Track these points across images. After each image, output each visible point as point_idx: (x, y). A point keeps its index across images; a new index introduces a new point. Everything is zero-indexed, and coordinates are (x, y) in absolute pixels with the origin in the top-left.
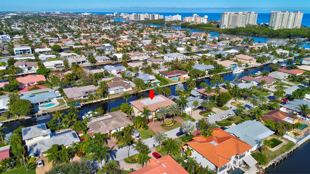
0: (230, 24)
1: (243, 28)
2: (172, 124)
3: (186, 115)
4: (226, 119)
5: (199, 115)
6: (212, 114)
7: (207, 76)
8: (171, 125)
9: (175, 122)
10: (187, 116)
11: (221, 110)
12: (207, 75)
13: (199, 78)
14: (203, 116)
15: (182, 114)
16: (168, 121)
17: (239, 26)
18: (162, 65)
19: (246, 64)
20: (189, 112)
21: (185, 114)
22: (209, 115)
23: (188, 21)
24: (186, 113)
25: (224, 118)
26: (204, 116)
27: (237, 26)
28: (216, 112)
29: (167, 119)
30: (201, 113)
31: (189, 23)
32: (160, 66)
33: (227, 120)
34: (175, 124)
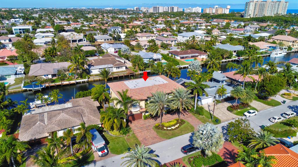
0: (256, 13)
1: (272, 17)
2: (176, 126)
3: (204, 111)
4: (280, 123)
5: (228, 111)
6: (252, 111)
7: (235, 59)
8: (173, 128)
9: (182, 122)
10: (205, 114)
11: (267, 106)
12: (235, 57)
13: (224, 60)
14: (234, 114)
15: (195, 109)
16: (169, 120)
17: (266, 15)
18: (174, 46)
19: (288, 46)
20: (209, 106)
21: (202, 108)
22: (246, 113)
23: (208, 12)
24: (203, 106)
25: (276, 120)
26: (237, 114)
27: (264, 15)
28: (258, 109)
29: (169, 115)
30: (230, 109)
31: (209, 14)
32: (172, 46)
33: (282, 125)
34: (183, 126)
